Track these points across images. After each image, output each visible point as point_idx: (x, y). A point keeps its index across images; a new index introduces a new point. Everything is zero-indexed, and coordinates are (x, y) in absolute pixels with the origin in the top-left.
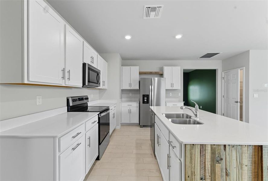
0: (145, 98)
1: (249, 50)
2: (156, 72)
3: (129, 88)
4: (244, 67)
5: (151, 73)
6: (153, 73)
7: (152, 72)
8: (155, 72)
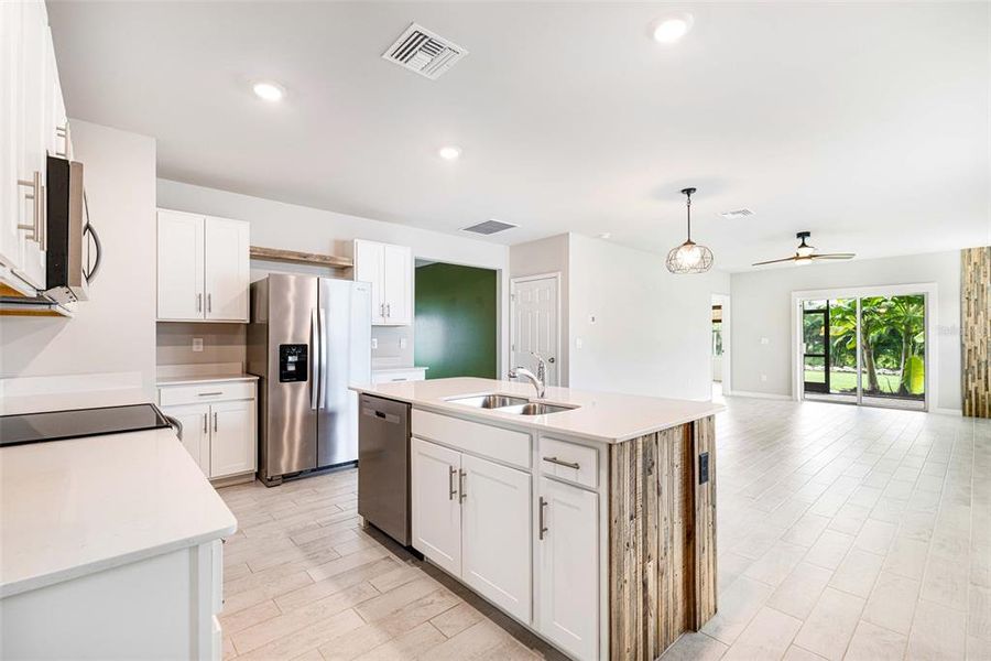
0: (290, 359)
1: (568, 234)
2: (325, 258)
3: (198, 317)
4: (560, 273)
5: (303, 260)
6: (310, 259)
7: (311, 255)
8: (320, 257)
